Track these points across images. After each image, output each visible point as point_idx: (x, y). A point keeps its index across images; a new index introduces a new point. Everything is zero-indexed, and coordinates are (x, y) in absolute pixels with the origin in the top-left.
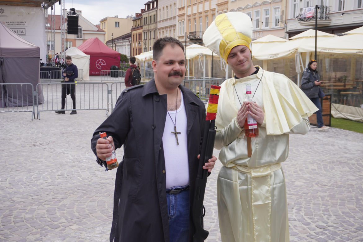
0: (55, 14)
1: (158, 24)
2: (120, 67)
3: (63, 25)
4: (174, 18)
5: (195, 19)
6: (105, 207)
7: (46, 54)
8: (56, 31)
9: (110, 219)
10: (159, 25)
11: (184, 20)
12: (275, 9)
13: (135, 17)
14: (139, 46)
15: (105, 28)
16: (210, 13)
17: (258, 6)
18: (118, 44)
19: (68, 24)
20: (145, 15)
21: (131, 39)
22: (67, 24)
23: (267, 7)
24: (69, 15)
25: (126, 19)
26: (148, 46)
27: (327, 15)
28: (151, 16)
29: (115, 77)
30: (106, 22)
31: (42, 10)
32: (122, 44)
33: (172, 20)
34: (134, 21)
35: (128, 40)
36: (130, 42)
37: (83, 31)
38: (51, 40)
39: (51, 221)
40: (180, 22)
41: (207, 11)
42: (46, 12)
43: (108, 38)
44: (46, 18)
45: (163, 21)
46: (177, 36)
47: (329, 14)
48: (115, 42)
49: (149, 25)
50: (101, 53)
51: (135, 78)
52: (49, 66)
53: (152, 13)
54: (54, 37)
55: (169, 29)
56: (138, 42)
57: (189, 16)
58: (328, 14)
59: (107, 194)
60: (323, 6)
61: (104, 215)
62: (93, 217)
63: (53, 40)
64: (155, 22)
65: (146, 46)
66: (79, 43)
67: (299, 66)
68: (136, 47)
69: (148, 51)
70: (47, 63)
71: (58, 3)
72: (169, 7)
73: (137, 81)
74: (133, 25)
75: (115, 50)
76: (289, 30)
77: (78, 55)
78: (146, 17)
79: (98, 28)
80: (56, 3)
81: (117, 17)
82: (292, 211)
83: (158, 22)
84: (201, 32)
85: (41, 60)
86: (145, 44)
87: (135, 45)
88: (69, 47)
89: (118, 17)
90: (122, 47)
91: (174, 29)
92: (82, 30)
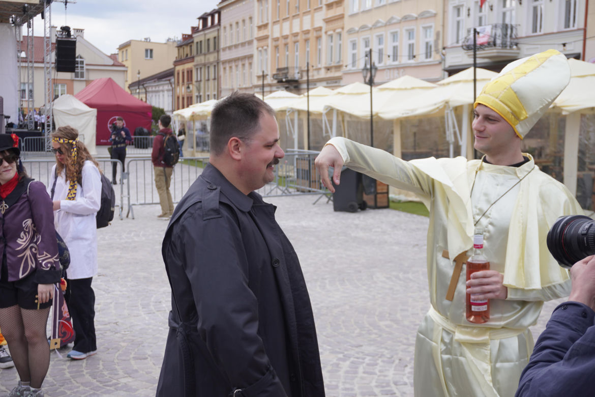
0: (35, 35)
1: (222, 53)
2: (152, 131)
3: (49, 56)
4: (250, 43)
5: (286, 45)
6: (99, 368)
7: (18, 106)
8: (36, 65)
9: (104, 386)
10: (224, 56)
11: (268, 46)
12: (425, 28)
13: (180, 41)
14: (187, 92)
15: (126, 60)
16: (312, 35)
17: (395, 24)
18: (150, 89)
19: (58, 55)
20: (198, 38)
21: (173, 80)
22: (56, 54)
23: (412, 26)
24: (59, 39)
25: (165, 44)
26: (205, 92)
27: (512, 41)
28: (208, 40)
29: (141, 148)
30: (129, 49)
31: (10, 28)
32: (157, 89)
33: (247, 47)
34: (180, 48)
35: (168, 82)
36: (171, 86)
37: (87, 65)
38: (26, 81)
39: (7, 390)
40: (261, 51)
41: (307, 32)
42: (17, 33)
43: (131, 78)
44: (18, 41)
45: (230, 48)
46: (256, 74)
47: (517, 38)
48: (145, 85)
49: (205, 55)
50: (118, 106)
51: (170, 152)
52: (23, 128)
53: (211, 34)
54: (33, 77)
55: (240, 63)
56: (186, 86)
57: (277, 40)
58: (514, 39)
59: (104, 348)
60: (507, 25)
61: (95, 380)
62: (78, 383)
63: (30, 81)
64: (217, 49)
65: (199, 93)
66: (79, 87)
67: (452, 130)
68: (183, 93)
69: (205, 101)
70: (19, 124)
71: (39, 16)
72: (241, 24)
73: (173, 156)
74: (177, 55)
75: (144, 100)
76: (450, 66)
77: (75, 109)
78: (201, 42)
79: (113, 60)
80: (35, 16)
81: (148, 40)
82: (404, 370)
83: (221, 51)
84: (297, 67)
85: (8, 117)
86: (199, 90)
87: (181, 90)
88: (62, 95)
89: (150, 40)
90: (157, 94)
91: (250, 61)
92: (85, 63)
